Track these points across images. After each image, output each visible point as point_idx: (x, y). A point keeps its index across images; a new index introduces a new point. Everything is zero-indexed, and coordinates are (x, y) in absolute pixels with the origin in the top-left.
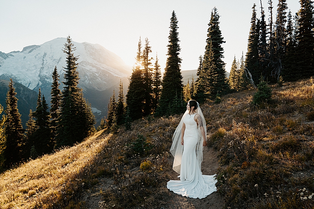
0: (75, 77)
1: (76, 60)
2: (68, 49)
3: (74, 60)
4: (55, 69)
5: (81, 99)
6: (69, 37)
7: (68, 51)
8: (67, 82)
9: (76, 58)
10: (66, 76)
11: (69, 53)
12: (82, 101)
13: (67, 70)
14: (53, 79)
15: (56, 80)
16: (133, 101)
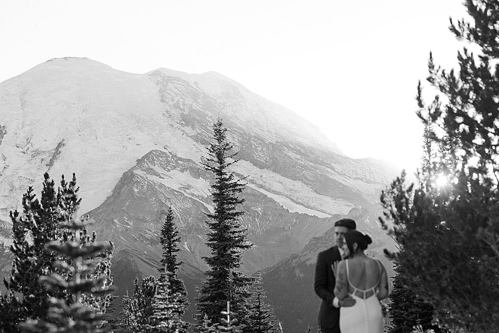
0: (239, 241)
1: (240, 190)
2: (216, 159)
3: (234, 191)
4: (169, 218)
5: (258, 307)
6: (220, 125)
7: (217, 166)
8: (213, 256)
9: (238, 183)
10: (210, 240)
11: (219, 172)
12: (261, 313)
13: (214, 221)
14: (165, 248)
15: (170, 249)
16: (414, 310)
